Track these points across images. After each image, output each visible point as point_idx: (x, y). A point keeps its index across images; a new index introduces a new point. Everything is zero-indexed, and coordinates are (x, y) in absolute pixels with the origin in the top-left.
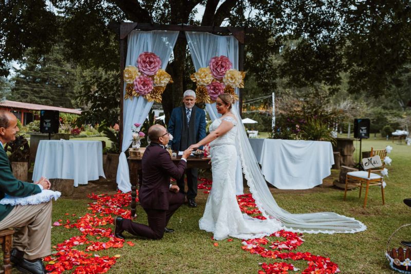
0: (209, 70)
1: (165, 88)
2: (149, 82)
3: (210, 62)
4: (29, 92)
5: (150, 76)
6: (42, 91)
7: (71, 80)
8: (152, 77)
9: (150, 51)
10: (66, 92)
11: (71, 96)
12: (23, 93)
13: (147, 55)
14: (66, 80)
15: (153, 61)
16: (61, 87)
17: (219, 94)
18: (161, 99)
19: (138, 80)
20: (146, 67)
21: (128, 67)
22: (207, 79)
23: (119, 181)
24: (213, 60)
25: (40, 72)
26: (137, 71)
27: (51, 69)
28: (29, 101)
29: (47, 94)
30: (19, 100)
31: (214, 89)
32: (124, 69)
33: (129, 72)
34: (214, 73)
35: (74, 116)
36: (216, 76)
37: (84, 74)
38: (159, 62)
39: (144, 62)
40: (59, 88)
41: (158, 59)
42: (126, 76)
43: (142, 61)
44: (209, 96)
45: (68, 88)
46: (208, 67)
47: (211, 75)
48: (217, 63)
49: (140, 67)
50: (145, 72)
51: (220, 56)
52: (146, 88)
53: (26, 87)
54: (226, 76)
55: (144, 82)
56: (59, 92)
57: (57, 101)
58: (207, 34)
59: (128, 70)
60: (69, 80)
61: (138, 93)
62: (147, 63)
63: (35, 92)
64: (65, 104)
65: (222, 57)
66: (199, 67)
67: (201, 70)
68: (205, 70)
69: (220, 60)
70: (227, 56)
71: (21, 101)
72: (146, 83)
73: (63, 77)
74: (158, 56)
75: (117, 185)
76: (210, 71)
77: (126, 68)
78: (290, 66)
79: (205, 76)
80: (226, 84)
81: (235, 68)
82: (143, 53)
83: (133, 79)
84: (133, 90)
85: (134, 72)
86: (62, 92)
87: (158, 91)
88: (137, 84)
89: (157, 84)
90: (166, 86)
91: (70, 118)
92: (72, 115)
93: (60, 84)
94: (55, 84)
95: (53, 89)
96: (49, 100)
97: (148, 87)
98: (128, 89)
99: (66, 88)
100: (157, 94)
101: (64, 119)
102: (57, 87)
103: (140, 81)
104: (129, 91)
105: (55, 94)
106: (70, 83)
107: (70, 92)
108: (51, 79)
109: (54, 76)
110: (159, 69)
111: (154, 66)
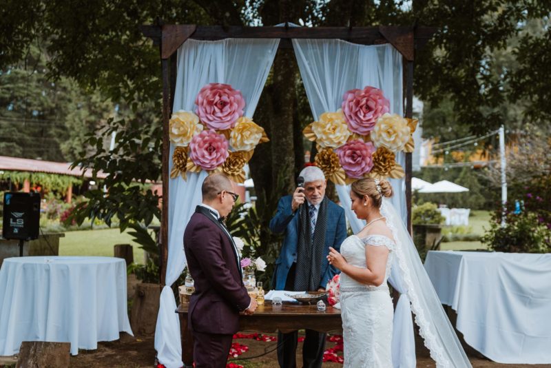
0: (341, 116)
1: (251, 155)
2: (219, 144)
3: (344, 99)
5: (223, 132)
7: (62, 99)
8: (227, 133)
9: (221, 81)
10: (50, 127)
11: (60, 136)
13: (216, 89)
14: (49, 101)
15: (228, 100)
16: (39, 117)
17: (363, 165)
19: (199, 139)
20: (214, 113)
21: (178, 114)
22: (338, 134)
23: (159, 346)
24: (350, 96)
26: (196, 121)
27: (18, 78)
29: (10, 132)
31: (352, 156)
32: (170, 117)
33: (181, 124)
34: (353, 123)
35: (66, 179)
36: (356, 129)
38: (239, 103)
39: (210, 103)
40: (35, 117)
41: (238, 96)
42: (174, 131)
43: (205, 102)
44: (342, 170)
45: (54, 117)
46: (340, 110)
47: (345, 126)
48: (358, 103)
49: (202, 114)
50: (212, 124)
51: (363, 88)
52: (214, 155)
54: (376, 128)
55: (210, 145)
56: (35, 127)
57: (30, 146)
58: (336, 43)
59: (178, 119)
60: (56, 100)
61: (198, 166)
62: (216, 104)
64: (48, 151)
65: (368, 90)
66: (321, 111)
67: (325, 118)
68: (334, 117)
69: (364, 97)
70: (378, 88)
72: (214, 145)
73: (44, 94)
74: (238, 91)
75: (156, 352)
76: (344, 119)
77: (174, 117)
78: (531, 74)
79: (334, 129)
80: (377, 144)
81: (397, 112)
82: (208, 86)
83: (189, 137)
84: (189, 159)
85: (191, 123)
86: (40, 126)
87: (237, 160)
88: (197, 147)
89: (237, 147)
90: (255, 149)
91: (58, 184)
92: (61, 177)
93: (36, 110)
94: (26, 110)
95: (22, 121)
96: (14, 144)
97: (219, 155)
98: (178, 157)
99: (49, 118)
100: (236, 167)
101: (46, 188)
102: (30, 115)
103: (202, 142)
104: (181, 161)
105: (27, 132)
106: (58, 107)
107: (57, 127)
108: (19, 98)
109: (24, 93)
110: (240, 117)
111: (229, 111)
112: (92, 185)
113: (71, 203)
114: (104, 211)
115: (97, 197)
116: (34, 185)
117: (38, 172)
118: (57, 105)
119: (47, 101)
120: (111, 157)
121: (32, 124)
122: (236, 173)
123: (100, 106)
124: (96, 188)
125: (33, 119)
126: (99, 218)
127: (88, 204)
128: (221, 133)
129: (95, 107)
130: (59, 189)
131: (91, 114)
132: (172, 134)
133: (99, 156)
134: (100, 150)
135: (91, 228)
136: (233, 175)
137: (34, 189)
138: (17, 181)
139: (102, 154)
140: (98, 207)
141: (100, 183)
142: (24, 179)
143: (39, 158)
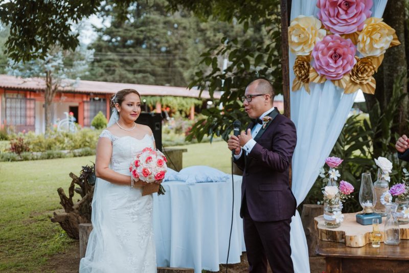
1: (381, 59)
2: (345, 49)
4: (117, 64)
5: (348, 36)
6: (136, 61)
7: (183, 36)
8: (354, 36)
10: (175, 60)
11: (183, 66)
12: (108, 66)
14: (174, 38)
16: (167, 52)
18: (374, 86)
19: (322, 46)
20: (338, 15)
21: (297, 19)
25: (132, 28)
26: (319, 25)
27: (149, 22)
28: (117, 78)
29: (144, 66)
30: (102, 78)
32: (289, 25)
33: (301, 31)
35: (188, 100)
37: (203, 25)
38: (366, 3)
39: (334, 4)
40: (163, 53)
42: (294, 39)
43: (328, 3)
45: (177, 51)
49: (324, 17)
50: (337, 28)
52: (340, 62)
53: (111, 55)
55: (335, 51)
56: (164, 60)
57: (161, 75)
59: (298, 25)
60: (179, 38)
61: (323, 76)
62: (340, 6)
63: (127, 62)
64: (174, 79)
71: (106, 81)
72: (340, 51)
73: (169, 33)
77: (293, 23)
83: (310, 45)
84: (311, 69)
85: (312, 29)
86: (168, 59)
87: (366, 67)
88: (320, 55)
89: (365, 52)
90: (385, 54)
91: (183, 105)
92: (185, 99)
93: (164, 46)
94: (156, 47)
95: (154, 56)
96: (148, 75)
97: (345, 62)
98: (299, 68)
99: (174, 52)
100: (365, 75)
101: (174, 109)
102: (159, 51)
103: (326, 49)
104: (303, 72)
105: (158, 64)
106: (181, 43)
107: (181, 59)
108: (151, 38)
109: (153, 34)
110: (368, 17)
111: (355, 12)
112: (210, 105)
113: (194, 120)
114: (222, 128)
115: (214, 114)
116: (165, 106)
117: (167, 96)
118: (180, 41)
119: (171, 39)
120: (226, 75)
121: (161, 58)
122: (365, 82)
123: (213, 40)
124: (213, 106)
125: (162, 54)
126: (217, 135)
127: (206, 121)
128: (346, 38)
129: (210, 41)
130: (184, 109)
131: (206, 47)
132: (292, 42)
133: (215, 75)
134: (216, 69)
135: (211, 141)
136: (361, 84)
137: (164, 109)
138: (151, 103)
139: (218, 73)
140: (216, 124)
141: (216, 103)
142: (156, 102)
143: (168, 85)
